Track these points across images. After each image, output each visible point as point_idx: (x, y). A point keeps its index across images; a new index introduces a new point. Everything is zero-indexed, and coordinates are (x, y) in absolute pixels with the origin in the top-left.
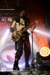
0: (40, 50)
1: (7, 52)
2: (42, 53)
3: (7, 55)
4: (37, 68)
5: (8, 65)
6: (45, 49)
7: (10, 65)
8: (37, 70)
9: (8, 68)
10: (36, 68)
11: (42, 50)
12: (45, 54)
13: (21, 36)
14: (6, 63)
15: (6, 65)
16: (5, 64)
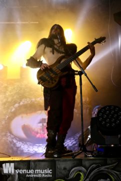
1: (22, 117)
3: (23, 124)
4: (92, 152)
5: (26, 146)
7: (31, 147)
8: (93, 156)
9: (26, 153)
10: (89, 151)
13: (59, 75)
14: (21, 143)
15: (22, 147)
16: (19, 144)
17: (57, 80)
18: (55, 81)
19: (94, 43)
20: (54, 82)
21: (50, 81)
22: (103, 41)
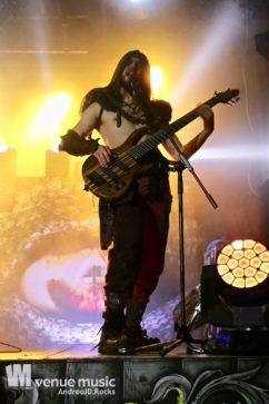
0: (221, 256)
1: (48, 262)
2: (231, 271)
3: (49, 278)
5: (56, 328)
6: (244, 249)
7: (67, 330)
8: (206, 352)
9: (56, 343)
11: (230, 257)
12: (245, 277)
13: (132, 172)
14: (45, 320)
15: (48, 329)
16: (40, 323)
17: (128, 182)
18: (124, 184)
19: (213, 102)
20: (120, 186)
21: (113, 184)
22: (234, 99)
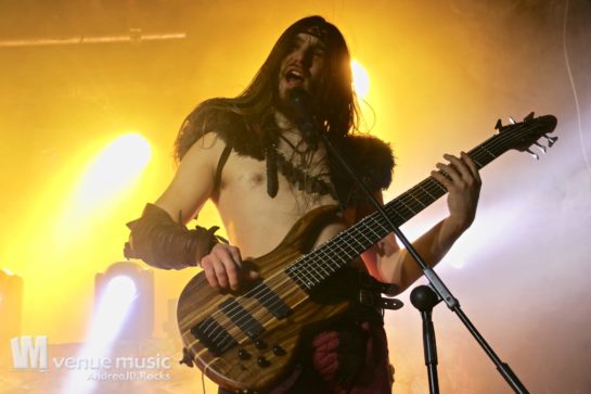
17: (290, 345)
19: (485, 153)
20: (270, 356)
21: (253, 351)
22: (543, 141)
